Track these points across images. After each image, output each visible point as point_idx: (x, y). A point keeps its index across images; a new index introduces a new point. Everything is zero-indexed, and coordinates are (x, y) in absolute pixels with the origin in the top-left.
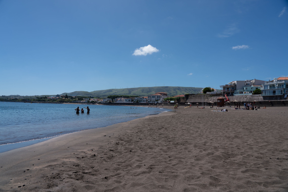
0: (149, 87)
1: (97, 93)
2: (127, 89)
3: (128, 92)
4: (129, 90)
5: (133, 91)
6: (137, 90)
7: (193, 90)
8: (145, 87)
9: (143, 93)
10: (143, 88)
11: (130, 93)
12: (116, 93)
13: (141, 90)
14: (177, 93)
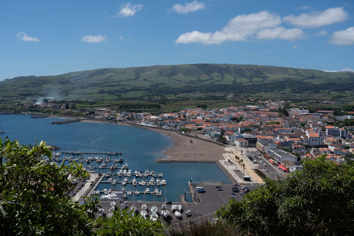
0: (173, 66)
1: (76, 77)
2: (133, 69)
3: (134, 74)
4: (136, 72)
5: (143, 72)
6: (150, 72)
7: (253, 70)
8: (166, 66)
9: (162, 78)
10: (162, 67)
11: (138, 76)
12: (111, 76)
13: (157, 71)
14: (223, 77)
